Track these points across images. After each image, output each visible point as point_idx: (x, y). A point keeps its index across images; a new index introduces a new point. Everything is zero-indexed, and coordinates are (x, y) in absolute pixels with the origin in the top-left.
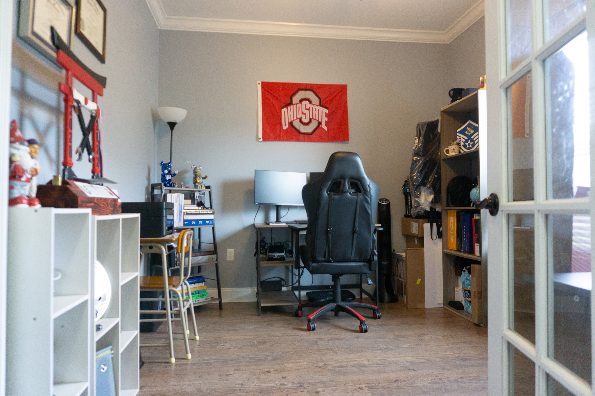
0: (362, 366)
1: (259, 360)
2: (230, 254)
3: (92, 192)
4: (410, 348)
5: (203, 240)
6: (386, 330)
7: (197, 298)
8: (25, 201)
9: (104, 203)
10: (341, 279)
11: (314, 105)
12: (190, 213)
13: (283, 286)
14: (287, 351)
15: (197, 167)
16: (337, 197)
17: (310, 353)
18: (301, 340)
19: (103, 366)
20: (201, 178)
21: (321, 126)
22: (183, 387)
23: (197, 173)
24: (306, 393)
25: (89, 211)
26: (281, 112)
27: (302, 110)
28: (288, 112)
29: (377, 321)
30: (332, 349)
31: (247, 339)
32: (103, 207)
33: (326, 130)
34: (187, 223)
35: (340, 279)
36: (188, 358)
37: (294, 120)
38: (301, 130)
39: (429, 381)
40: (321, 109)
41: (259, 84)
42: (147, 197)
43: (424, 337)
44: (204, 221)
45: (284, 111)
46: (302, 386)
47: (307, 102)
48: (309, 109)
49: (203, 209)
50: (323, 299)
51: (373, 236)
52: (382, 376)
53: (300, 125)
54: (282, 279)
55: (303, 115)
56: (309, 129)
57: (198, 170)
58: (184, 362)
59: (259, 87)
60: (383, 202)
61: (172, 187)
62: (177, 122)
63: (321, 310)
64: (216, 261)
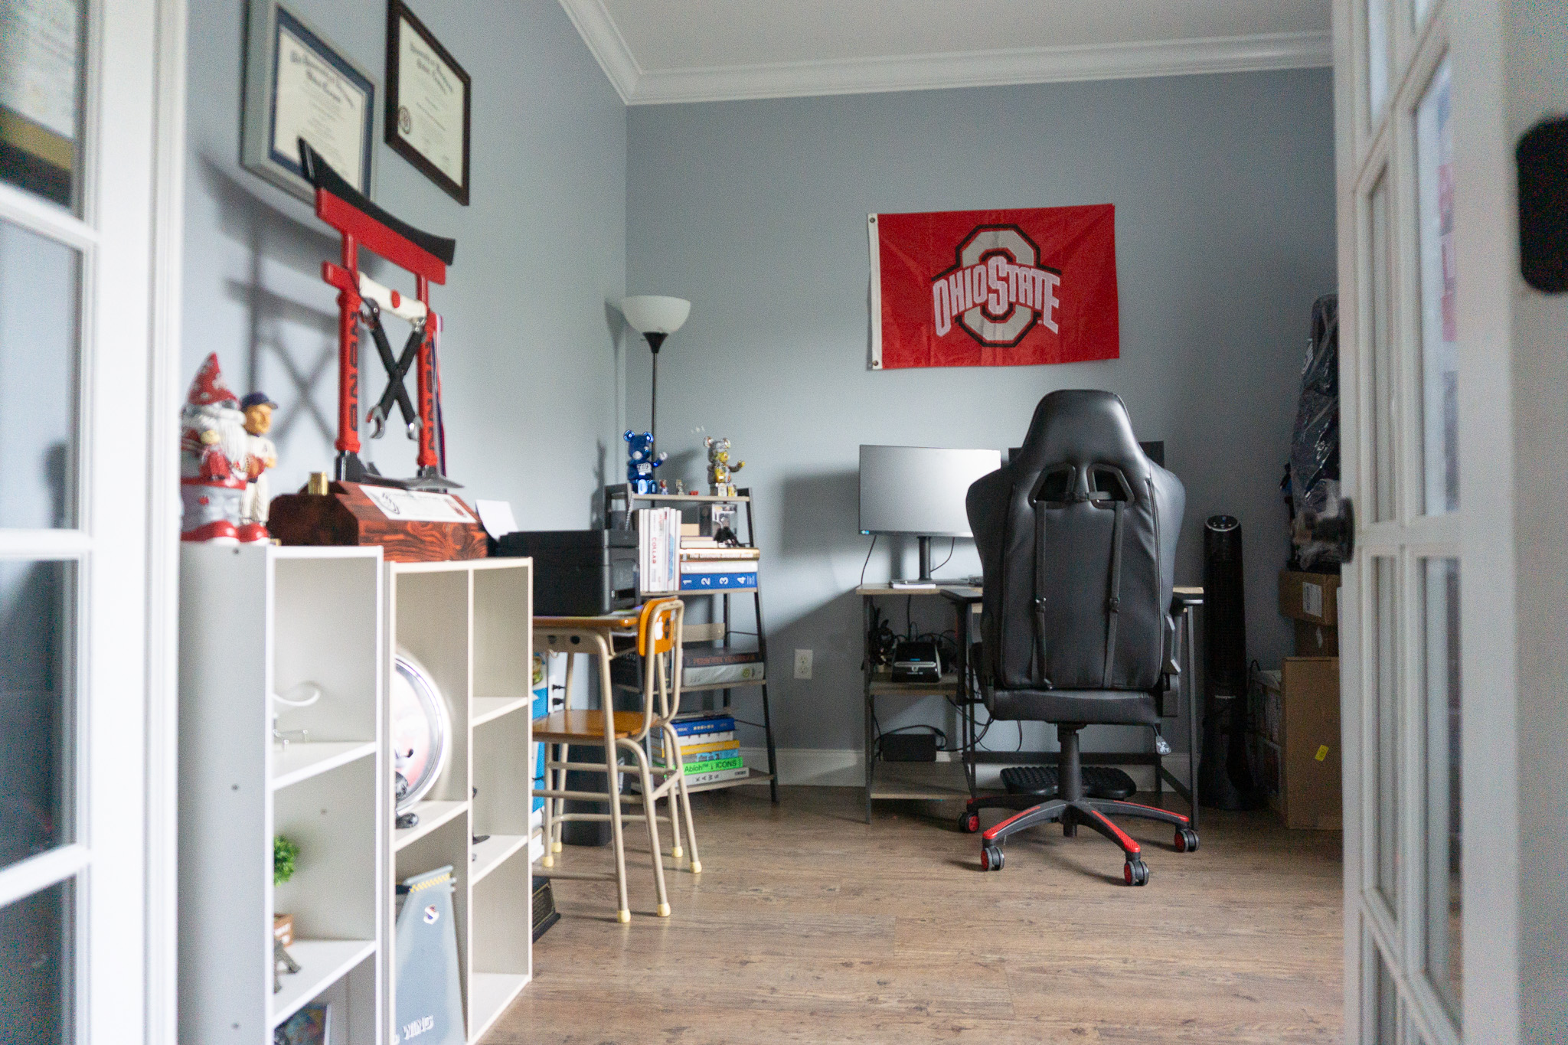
0: (1102, 974)
1: (833, 934)
2: (804, 659)
3: (401, 510)
4: (1259, 937)
5: (733, 627)
6: (1204, 885)
7: (715, 769)
8: (230, 531)
9: (434, 533)
10: (1080, 735)
11: (1021, 266)
12: (697, 556)
13: (940, 748)
14: (910, 917)
15: (717, 442)
16: (1058, 513)
17: (969, 927)
18: (957, 892)
19: (428, 910)
20: (728, 470)
21: (1039, 322)
22: (632, 982)
23: (716, 456)
24: (928, 1027)
25: (377, 551)
26: (931, 292)
27: (988, 281)
28: (951, 288)
29: (1186, 858)
30: (1031, 922)
31: (817, 879)
32: (432, 542)
33: (1057, 332)
34: (689, 581)
35: (1077, 735)
36: (661, 913)
37: (966, 310)
38: (984, 336)
39: (1285, 1034)
40: (1041, 275)
41: (873, 220)
42: (595, 517)
43: (1311, 912)
44: (733, 577)
45: (938, 287)
46: (921, 1009)
47: (1001, 260)
48: (1006, 279)
49: (732, 546)
50: (1042, 789)
51: (1166, 619)
52: (1152, 1005)
53: (982, 322)
54: (937, 731)
55: (990, 295)
56: (1003, 333)
57: (720, 450)
58: (651, 921)
59: (874, 229)
60: (1219, 527)
61: (652, 493)
62: (667, 332)
63: (1020, 818)
64: (764, 678)
